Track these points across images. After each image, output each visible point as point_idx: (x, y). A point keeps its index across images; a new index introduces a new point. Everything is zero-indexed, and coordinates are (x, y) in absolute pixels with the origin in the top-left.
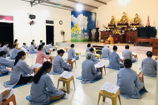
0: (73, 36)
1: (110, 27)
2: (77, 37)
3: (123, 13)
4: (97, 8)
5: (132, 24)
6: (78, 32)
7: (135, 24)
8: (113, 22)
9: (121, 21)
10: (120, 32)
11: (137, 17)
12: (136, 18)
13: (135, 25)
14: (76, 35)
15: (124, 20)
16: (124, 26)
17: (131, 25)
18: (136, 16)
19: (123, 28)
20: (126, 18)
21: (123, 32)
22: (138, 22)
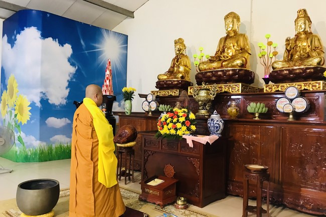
1: (163, 93)
3: (226, 17)
4: (130, 14)
5: (276, 77)
7: (291, 71)
8: (179, 67)
9: (211, 61)
10: (193, 128)
11: (305, 32)
12: (297, 37)
13: (293, 80)
15: (230, 53)
16: (225, 87)
17: (267, 81)
18: (301, 22)
19: (219, 102)
20: (241, 43)
21: (210, 124)
22: (314, 61)
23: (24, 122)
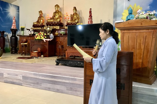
1: (35, 29)
3: (55, 6)
8: (41, 20)
10: (46, 37)
11: (75, 13)
16: (55, 27)
18: (74, 10)
19: (53, 31)
20: (60, 14)
22: (77, 21)
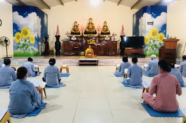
0: (18, 47)
1: (76, 35)
2: (28, 49)
4: (49, 8)
6: (29, 41)
8: (77, 29)
11: (106, 26)
14: (24, 45)
17: (99, 34)
20: (93, 25)
22: (108, 31)
23: (33, 43)
